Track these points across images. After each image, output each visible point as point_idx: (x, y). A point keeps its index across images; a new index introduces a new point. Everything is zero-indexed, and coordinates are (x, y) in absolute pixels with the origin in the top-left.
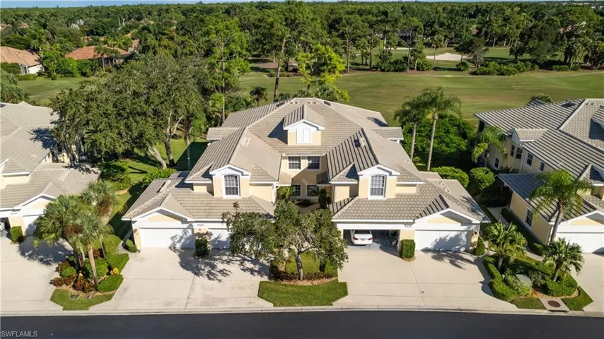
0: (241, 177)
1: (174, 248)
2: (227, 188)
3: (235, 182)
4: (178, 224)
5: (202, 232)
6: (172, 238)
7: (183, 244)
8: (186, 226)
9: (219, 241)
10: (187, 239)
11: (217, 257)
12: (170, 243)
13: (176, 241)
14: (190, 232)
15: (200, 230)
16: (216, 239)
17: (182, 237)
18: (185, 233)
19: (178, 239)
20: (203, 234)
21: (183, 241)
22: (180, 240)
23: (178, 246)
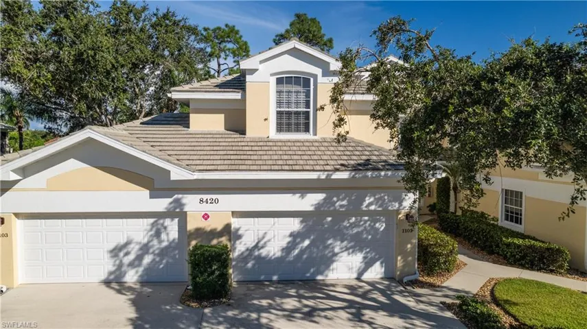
0: (320, 79)
1: (121, 283)
2: (279, 113)
3: (302, 97)
4: (138, 198)
5: (209, 225)
6: (115, 252)
7: (148, 270)
8: (162, 204)
9: (260, 259)
10: (163, 253)
11: (264, 302)
12: (106, 267)
13: (127, 260)
14: (172, 229)
15: (206, 217)
16: (250, 251)
17: (145, 249)
18: (158, 234)
19: (132, 257)
20: (214, 234)
21: (147, 259)
22: (139, 258)
23: (131, 277)
